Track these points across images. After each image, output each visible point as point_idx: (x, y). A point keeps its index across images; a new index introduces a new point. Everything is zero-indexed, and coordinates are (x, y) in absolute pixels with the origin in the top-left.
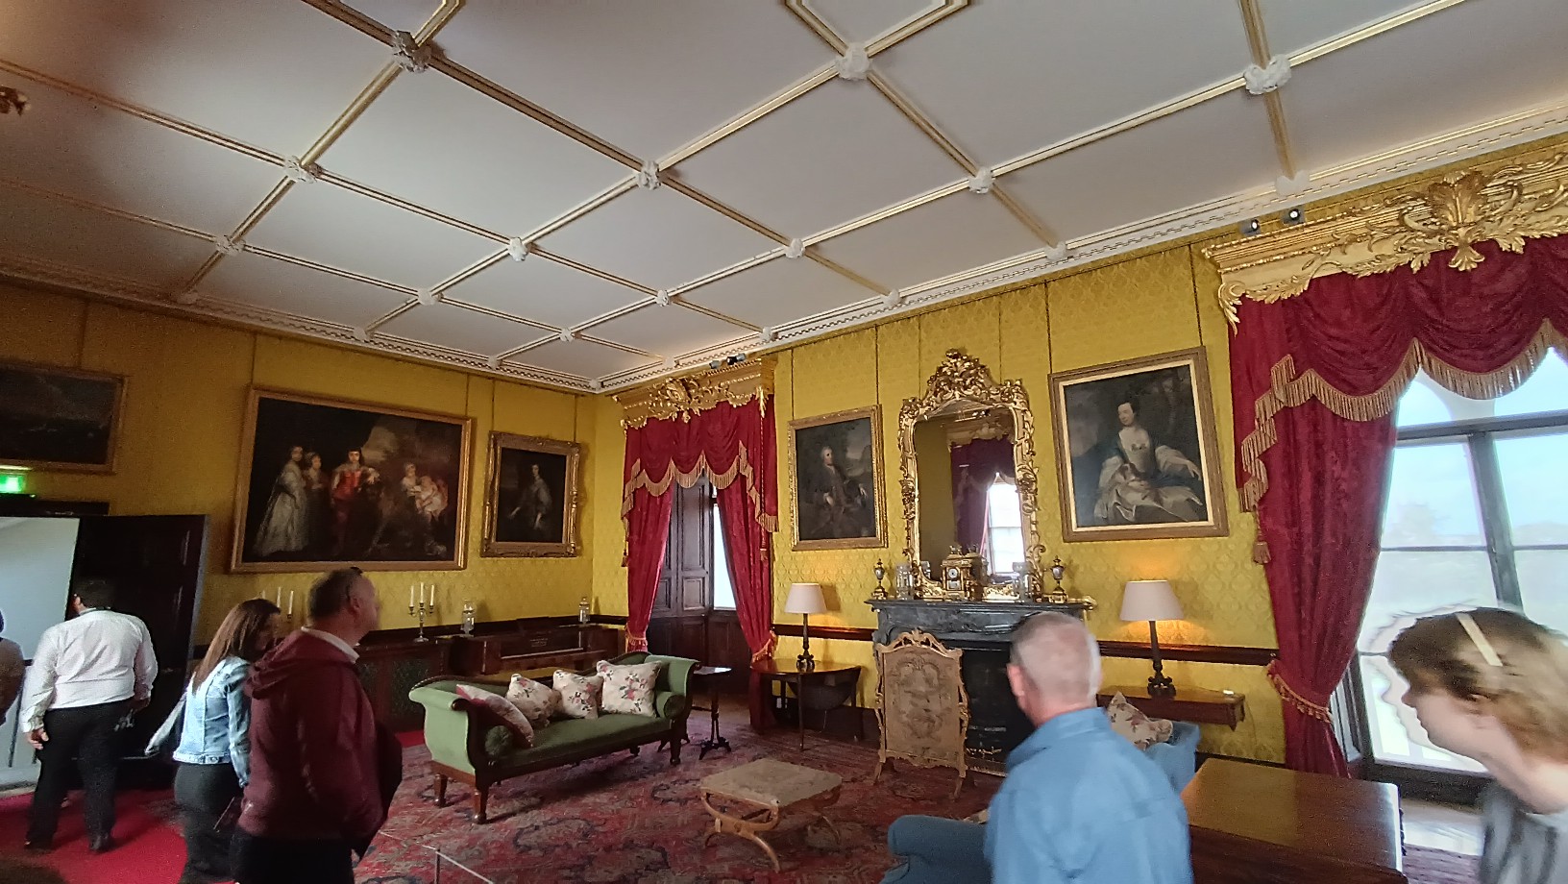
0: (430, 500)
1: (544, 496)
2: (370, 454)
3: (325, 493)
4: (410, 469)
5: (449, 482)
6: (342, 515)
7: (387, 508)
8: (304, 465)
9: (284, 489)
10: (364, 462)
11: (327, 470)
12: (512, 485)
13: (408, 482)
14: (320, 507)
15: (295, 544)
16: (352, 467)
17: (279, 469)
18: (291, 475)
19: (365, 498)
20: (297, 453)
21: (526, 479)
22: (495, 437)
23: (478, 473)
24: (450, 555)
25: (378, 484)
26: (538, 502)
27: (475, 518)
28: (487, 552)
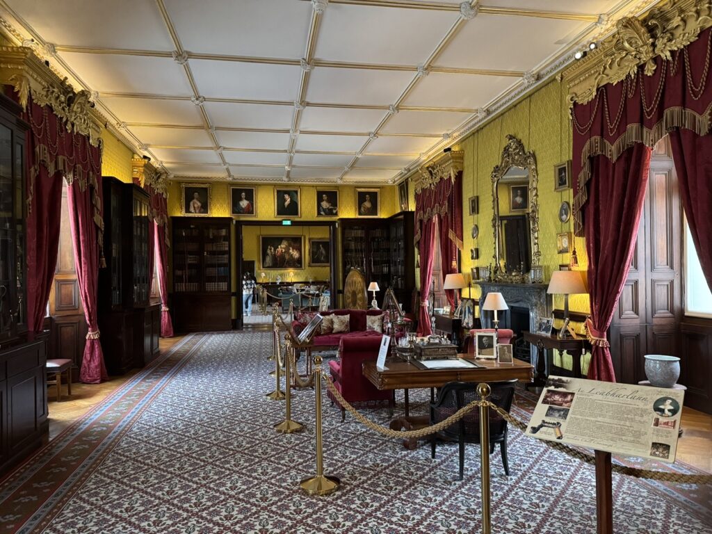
0: (296, 254)
1: (324, 252)
2: (283, 246)
3: (275, 255)
4: (291, 248)
5: (299, 250)
6: (278, 259)
7: (287, 257)
8: (270, 249)
9: (268, 254)
10: (282, 248)
11: (275, 250)
12: (315, 250)
13: (291, 251)
14: (274, 257)
15: (270, 265)
16: (279, 249)
17: (266, 250)
18: (269, 252)
19: (282, 256)
20: (269, 247)
21: (318, 248)
22: (310, 239)
23: (306, 248)
24: (301, 267)
25: (285, 252)
26: (322, 254)
27: (307, 258)
28: (309, 266)
